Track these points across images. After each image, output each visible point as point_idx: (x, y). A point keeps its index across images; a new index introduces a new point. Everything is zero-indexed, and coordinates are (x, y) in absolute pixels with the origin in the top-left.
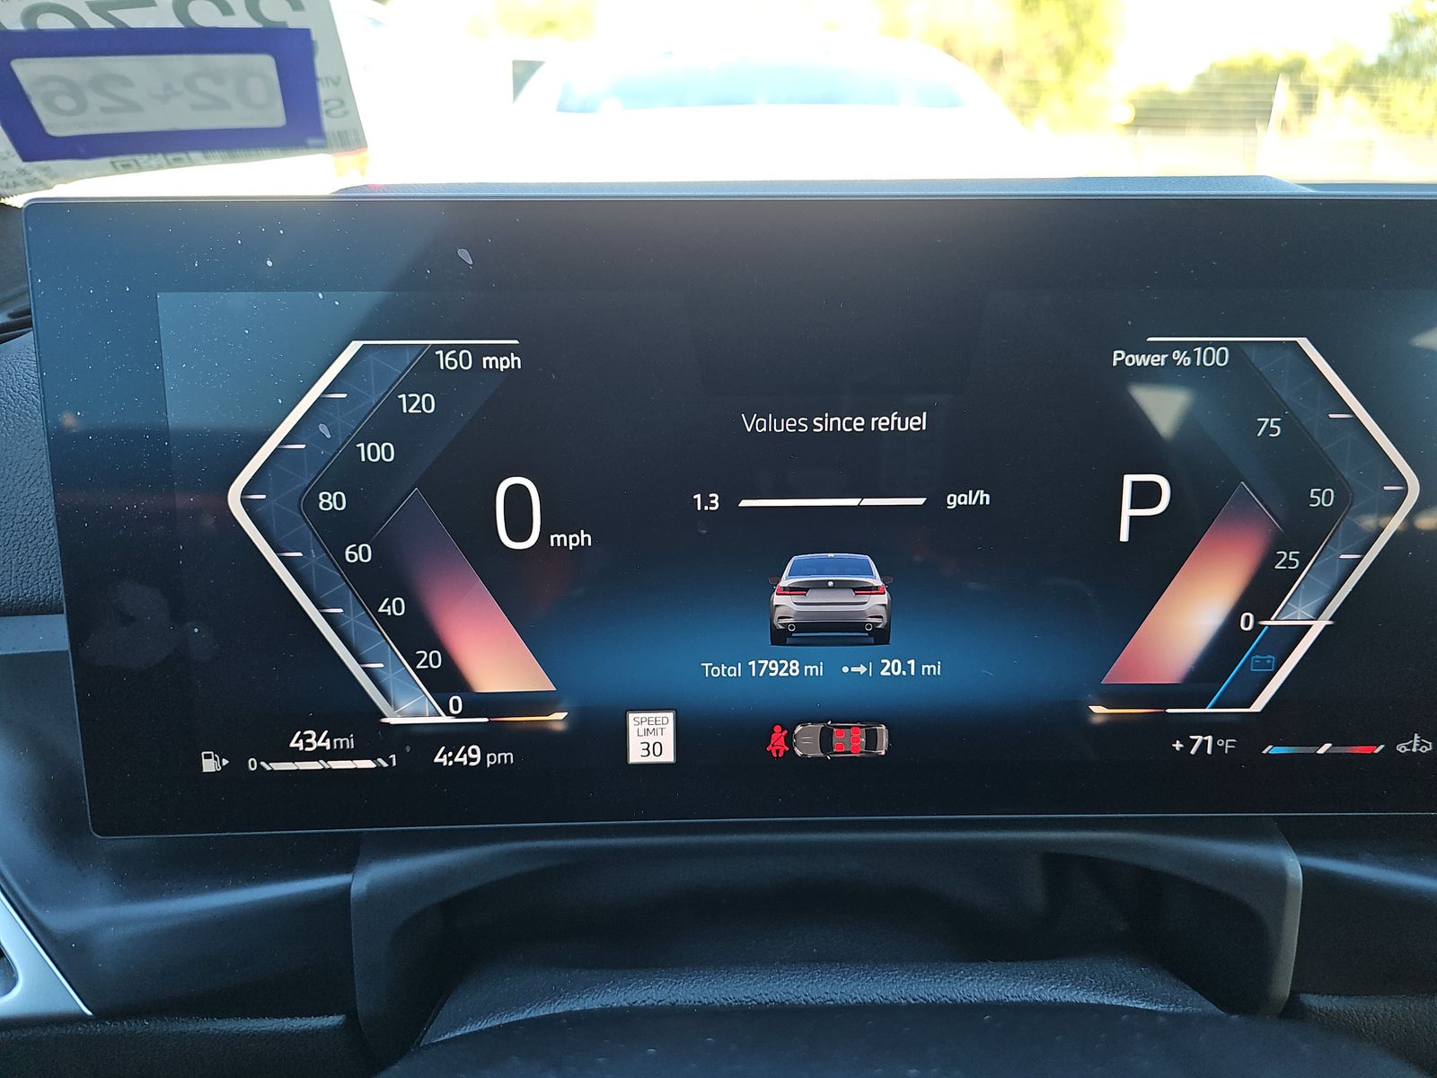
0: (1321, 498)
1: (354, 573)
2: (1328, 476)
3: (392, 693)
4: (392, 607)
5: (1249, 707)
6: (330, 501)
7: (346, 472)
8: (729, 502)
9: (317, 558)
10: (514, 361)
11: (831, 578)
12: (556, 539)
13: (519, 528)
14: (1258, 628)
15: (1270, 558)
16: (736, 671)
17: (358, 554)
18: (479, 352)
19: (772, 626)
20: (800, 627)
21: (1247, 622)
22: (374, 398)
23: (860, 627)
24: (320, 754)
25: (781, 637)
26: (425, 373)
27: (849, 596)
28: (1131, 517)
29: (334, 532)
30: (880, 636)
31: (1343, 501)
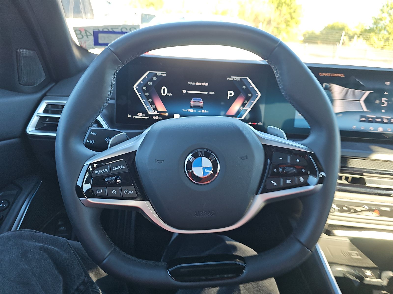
0: (250, 95)
1: (146, 96)
2: (250, 93)
3: (149, 110)
4: (150, 100)
5: (241, 118)
6: (145, 88)
7: (146, 85)
8: (187, 92)
9: (143, 95)
10: (165, 75)
11: (197, 101)
12: (168, 94)
13: (164, 93)
14: (243, 109)
15: (244, 102)
16: (186, 111)
17: (147, 94)
18: (161, 74)
19: (190, 106)
20: (194, 106)
21: (241, 108)
22: (150, 77)
23: (200, 106)
24: (141, 116)
25: (191, 107)
26: (155, 75)
27: (199, 103)
28: (230, 97)
29: (145, 92)
30: (202, 108)
31: (252, 95)
